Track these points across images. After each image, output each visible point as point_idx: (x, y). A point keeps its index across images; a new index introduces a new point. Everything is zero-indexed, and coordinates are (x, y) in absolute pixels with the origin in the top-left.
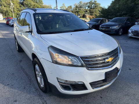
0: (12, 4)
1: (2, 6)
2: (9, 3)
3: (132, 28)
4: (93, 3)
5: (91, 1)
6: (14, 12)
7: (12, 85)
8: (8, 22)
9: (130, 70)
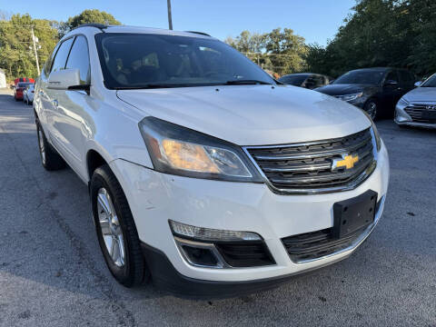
0: (35, 39)
1: (4, 45)
2: (26, 38)
3: (406, 97)
4: (282, 37)
5: (276, 31)
6: (40, 64)
7: (18, 266)
8: (19, 91)
9: (413, 215)
